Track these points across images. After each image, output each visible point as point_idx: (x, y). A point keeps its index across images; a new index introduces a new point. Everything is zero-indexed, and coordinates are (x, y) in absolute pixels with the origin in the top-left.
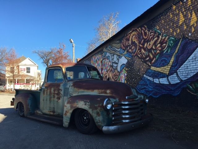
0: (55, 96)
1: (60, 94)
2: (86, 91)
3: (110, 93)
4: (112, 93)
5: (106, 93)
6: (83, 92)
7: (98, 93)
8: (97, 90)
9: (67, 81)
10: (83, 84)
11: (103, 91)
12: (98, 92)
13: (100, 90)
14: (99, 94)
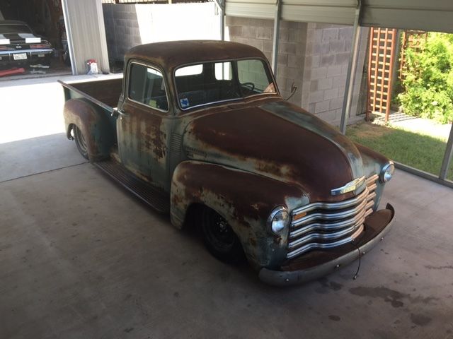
0: (150, 145)
1: (162, 146)
2: (225, 154)
3: (288, 175)
4: (293, 175)
5: (277, 172)
6: (219, 156)
7: (256, 169)
8: (255, 160)
9: (178, 111)
10: (220, 133)
11: (270, 165)
12: (258, 167)
13: (263, 162)
14: (259, 172)
